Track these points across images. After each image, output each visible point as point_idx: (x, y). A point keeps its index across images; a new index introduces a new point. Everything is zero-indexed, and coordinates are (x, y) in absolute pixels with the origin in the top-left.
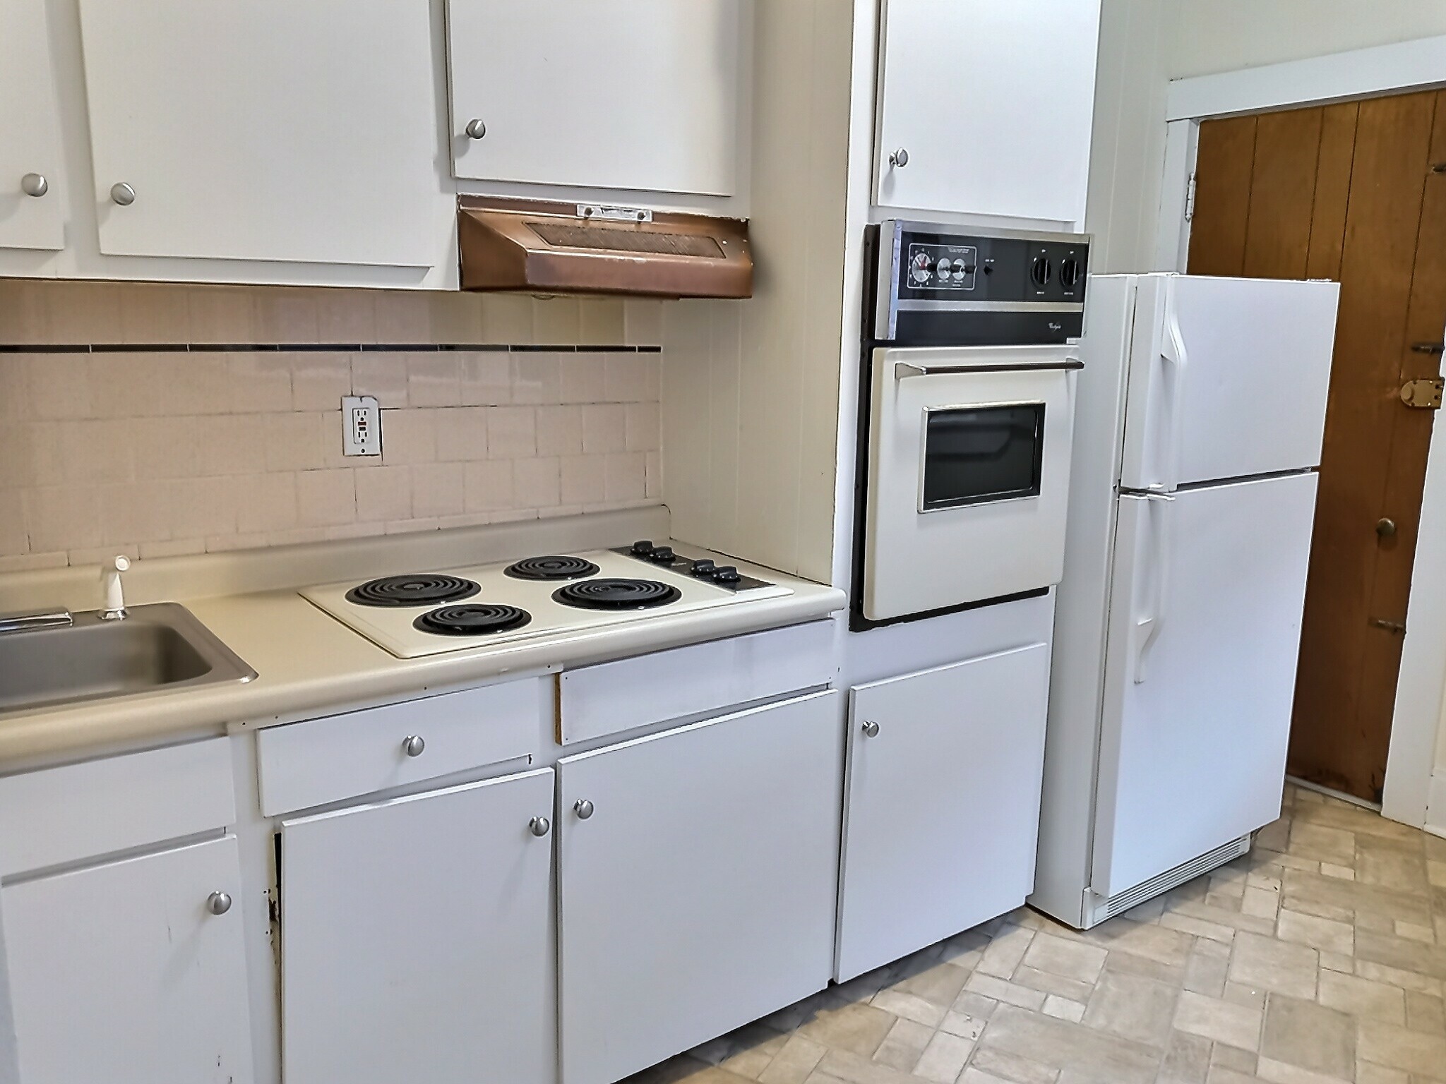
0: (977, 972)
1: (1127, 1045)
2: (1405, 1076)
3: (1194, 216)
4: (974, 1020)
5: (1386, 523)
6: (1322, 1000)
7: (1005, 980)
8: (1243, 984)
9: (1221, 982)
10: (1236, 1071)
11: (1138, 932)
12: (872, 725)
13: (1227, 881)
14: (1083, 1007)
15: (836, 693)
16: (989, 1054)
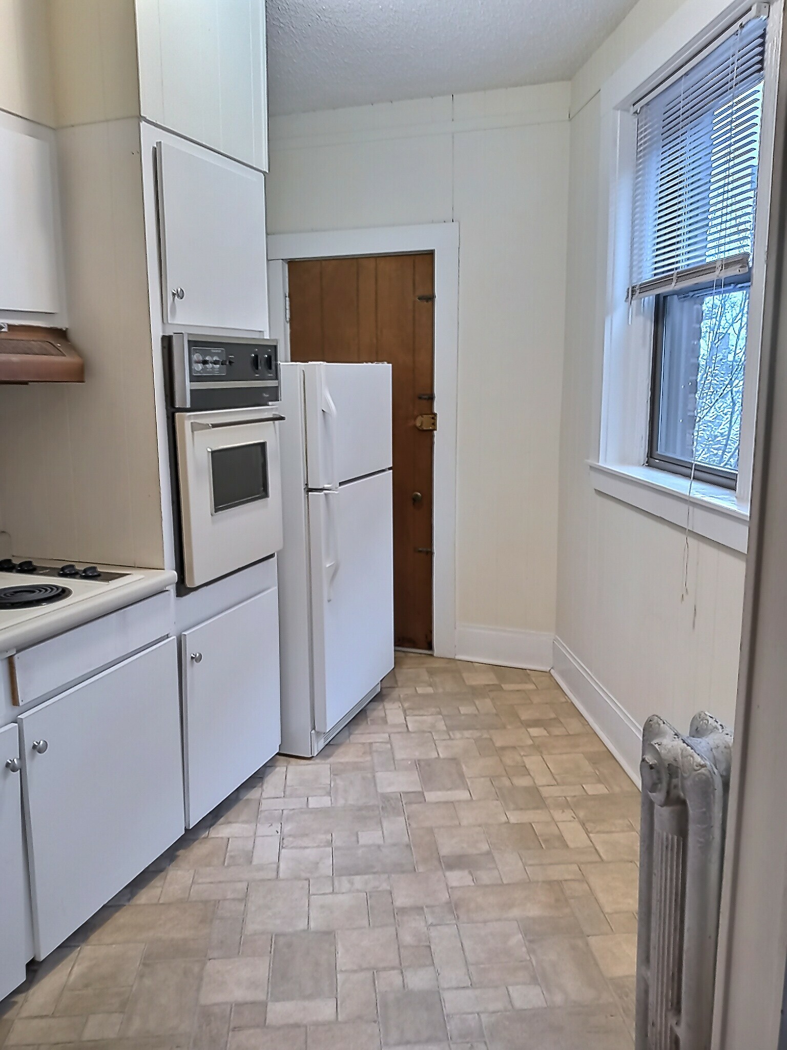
0: (264, 799)
1: (360, 809)
2: (489, 779)
3: (291, 319)
4: (273, 825)
5: (417, 495)
6: (441, 755)
7: (280, 797)
8: (403, 760)
9: (392, 762)
10: (416, 803)
11: (341, 750)
12: (198, 655)
13: (374, 710)
14: (329, 798)
15: (173, 638)
16: (291, 839)
